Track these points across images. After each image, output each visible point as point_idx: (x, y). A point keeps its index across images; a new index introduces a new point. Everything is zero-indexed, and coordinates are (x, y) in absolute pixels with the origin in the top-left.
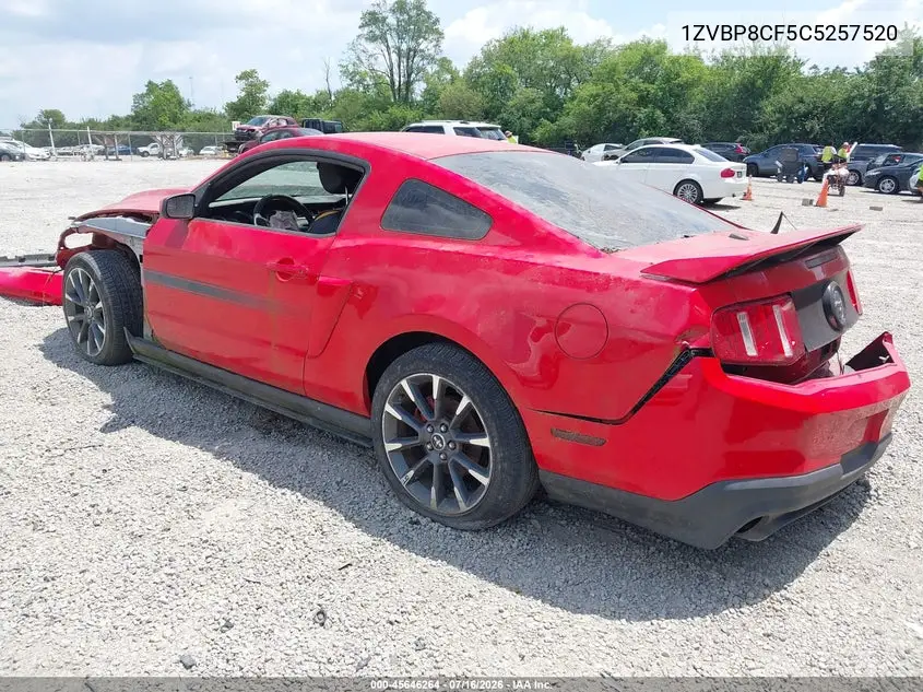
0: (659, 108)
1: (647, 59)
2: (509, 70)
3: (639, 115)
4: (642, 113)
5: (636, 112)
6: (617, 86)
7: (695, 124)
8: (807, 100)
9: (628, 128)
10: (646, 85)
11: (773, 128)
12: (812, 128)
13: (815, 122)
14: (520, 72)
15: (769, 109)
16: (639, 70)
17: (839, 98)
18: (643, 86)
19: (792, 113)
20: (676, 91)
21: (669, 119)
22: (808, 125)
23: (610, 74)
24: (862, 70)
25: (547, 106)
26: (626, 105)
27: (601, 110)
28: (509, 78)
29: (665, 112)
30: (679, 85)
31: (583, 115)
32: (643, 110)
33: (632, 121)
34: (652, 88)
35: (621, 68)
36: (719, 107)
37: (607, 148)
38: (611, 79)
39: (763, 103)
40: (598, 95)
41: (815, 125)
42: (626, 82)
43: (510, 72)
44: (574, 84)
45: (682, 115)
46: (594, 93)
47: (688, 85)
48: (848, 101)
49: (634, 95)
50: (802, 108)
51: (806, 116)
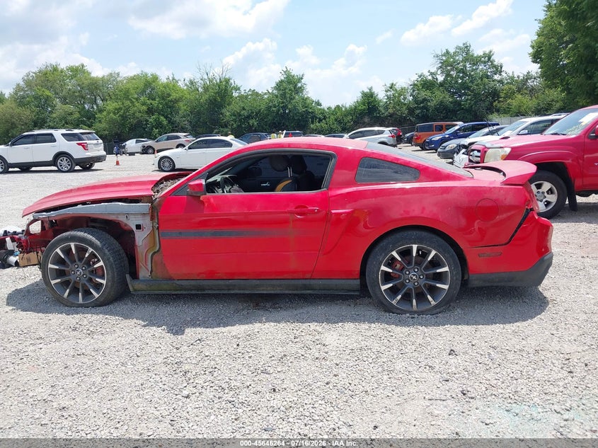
0: (163, 115)
1: (148, 85)
2: (47, 93)
3: (150, 120)
4: (152, 119)
5: (148, 118)
6: (132, 102)
7: (186, 124)
8: (247, 109)
9: (144, 129)
10: (151, 101)
11: (233, 125)
12: (253, 124)
13: (254, 120)
14: (56, 93)
15: (228, 114)
16: (143, 92)
17: (263, 107)
18: (149, 102)
19: (240, 115)
20: (170, 104)
21: (169, 122)
22: (251, 122)
23: (126, 95)
24: (270, 91)
25: (82, 116)
26: (140, 114)
27: (124, 117)
28: (47, 98)
29: (166, 117)
30: (171, 101)
31: (112, 122)
32: (152, 117)
33: (146, 124)
34: (155, 103)
35: (132, 91)
36: (199, 113)
37: (137, 142)
38: (127, 98)
39: (224, 111)
40: (121, 109)
41: (254, 122)
42: (137, 99)
43: (50, 94)
44: (99, 102)
45: (177, 119)
46: (118, 107)
47: (176, 101)
48: (269, 108)
49: (145, 108)
50: (245, 113)
51: (249, 117)
